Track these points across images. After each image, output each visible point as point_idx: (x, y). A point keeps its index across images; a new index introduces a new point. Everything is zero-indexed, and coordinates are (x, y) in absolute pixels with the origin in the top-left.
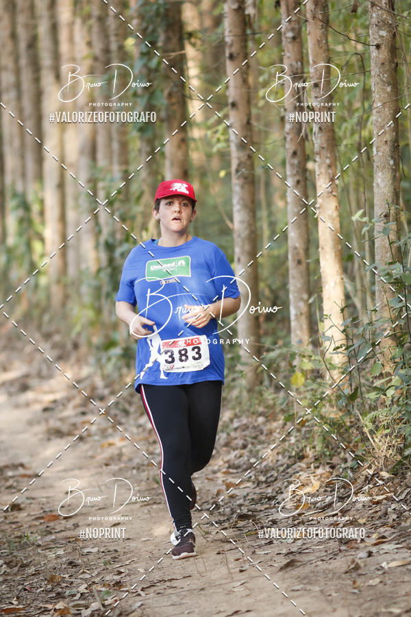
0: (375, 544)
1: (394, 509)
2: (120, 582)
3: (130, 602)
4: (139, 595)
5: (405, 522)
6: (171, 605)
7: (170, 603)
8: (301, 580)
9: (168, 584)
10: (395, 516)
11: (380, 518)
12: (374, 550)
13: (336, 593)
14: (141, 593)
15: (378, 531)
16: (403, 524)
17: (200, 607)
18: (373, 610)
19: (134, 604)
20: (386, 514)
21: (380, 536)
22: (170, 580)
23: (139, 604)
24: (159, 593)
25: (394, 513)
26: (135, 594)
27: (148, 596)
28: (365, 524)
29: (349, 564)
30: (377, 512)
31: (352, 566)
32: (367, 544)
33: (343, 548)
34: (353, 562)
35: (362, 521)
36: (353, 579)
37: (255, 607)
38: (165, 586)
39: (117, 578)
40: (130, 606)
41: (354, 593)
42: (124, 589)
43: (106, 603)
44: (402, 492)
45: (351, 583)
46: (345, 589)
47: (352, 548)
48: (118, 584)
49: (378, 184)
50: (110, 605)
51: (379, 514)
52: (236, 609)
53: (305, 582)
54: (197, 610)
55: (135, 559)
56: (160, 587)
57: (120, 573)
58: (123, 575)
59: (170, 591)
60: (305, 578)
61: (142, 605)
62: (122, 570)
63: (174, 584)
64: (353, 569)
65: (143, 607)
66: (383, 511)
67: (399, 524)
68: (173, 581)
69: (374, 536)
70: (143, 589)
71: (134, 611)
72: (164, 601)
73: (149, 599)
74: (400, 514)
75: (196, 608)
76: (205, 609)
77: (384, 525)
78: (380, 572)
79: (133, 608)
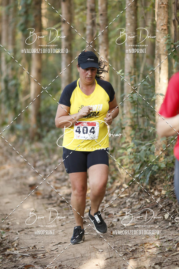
0: (121, 216)
1: (129, 201)
2: (8, 228)
3: (13, 237)
4: (17, 234)
5: (134, 206)
6: (31, 239)
7: (30, 238)
8: (88, 230)
9: (30, 230)
10: (129, 204)
11: (123, 204)
12: (120, 218)
13: (103, 236)
14: (18, 233)
15: (122, 210)
16: (133, 208)
17: (44, 240)
18: (120, 244)
19: (15, 238)
20: (125, 203)
21: (123, 212)
22: (31, 228)
23: (17, 238)
24: (26, 234)
25: (129, 202)
26: (15, 234)
27: (21, 235)
28: (116, 207)
29: (110, 224)
30: (121, 202)
31: (111, 225)
32: (117, 216)
33: (107, 217)
34: (111, 223)
35: (115, 205)
36: (111, 231)
37: (68, 241)
38: (29, 231)
39: (7, 226)
40: (13, 239)
41: (112, 237)
42: (11, 231)
43: (3, 237)
44: (132, 194)
45: (110, 232)
46: (108, 235)
47: (111, 217)
48: (8, 229)
49: (127, 59)
50: (4, 238)
51: (122, 203)
52: (60, 242)
53: (90, 231)
54: (43, 241)
55: (15, 218)
56: (26, 231)
57: (8, 224)
58: (10, 225)
59: (31, 233)
60: (90, 230)
61: (18, 238)
62: (10, 223)
63: (32, 230)
64: (111, 226)
65: (19, 239)
66: (124, 201)
67: (131, 207)
68: (32, 229)
69: (120, 212)
70: (19, 232)
71: (15, 241)
72: (28, 237)
73: (22, 236)
74: (132, 203)
75: (42, 240)
76: (46, 241)
77: (124, 207)
78: (123, 228)
79: (14, 240)
